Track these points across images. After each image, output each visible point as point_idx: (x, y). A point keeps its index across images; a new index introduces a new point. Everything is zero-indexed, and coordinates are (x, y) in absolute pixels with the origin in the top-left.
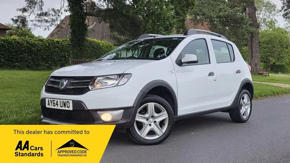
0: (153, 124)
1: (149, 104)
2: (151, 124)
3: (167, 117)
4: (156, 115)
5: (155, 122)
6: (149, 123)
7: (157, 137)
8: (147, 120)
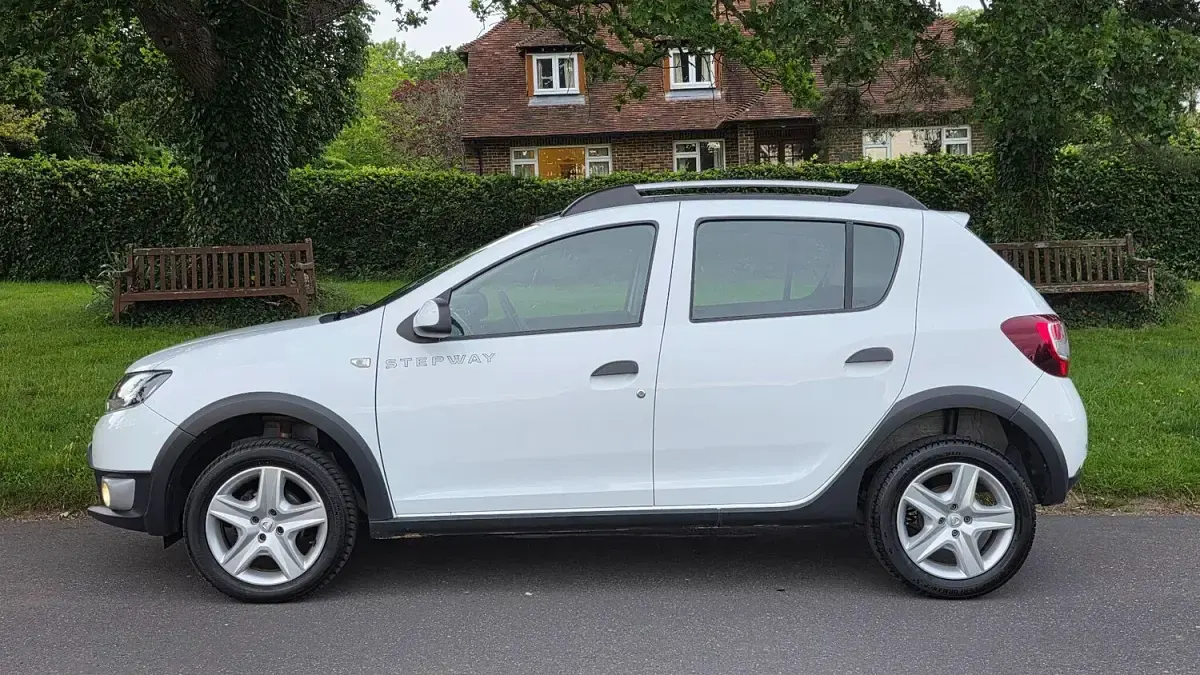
0: (271, 537)
1: (263, 468)
2: (266, 534)
3: (324, 519)
4: (284, 507)
5: (280, 530)
6: (261, 532)
7: (282, 579)
8: (255, 520)
